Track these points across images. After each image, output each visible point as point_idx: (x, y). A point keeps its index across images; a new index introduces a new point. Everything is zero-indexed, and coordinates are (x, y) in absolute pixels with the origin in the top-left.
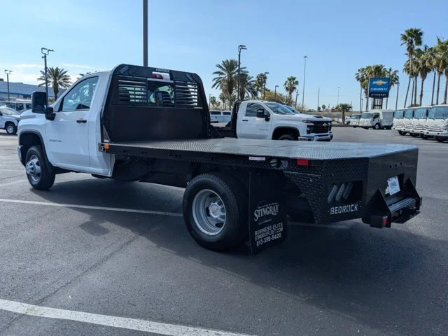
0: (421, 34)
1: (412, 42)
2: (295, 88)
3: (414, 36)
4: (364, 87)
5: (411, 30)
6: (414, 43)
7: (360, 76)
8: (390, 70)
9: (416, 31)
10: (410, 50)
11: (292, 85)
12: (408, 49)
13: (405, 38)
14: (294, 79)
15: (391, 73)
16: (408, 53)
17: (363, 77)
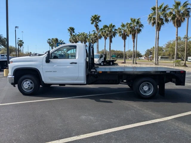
0: (74, 29)
1: (71, 32)
2: (22, 45)
3: (72, 30)
4: (51, 46)
5: (71, 27)
6: (72, 32)
7: (49, 42)
8: (61, 40)
9: (73, 28)
10: (71, 34)
11: (21, 44)
12: (70, 34)
13: (69, 30)
14: (22, 41)
15: (62, 41)
16: (70, 35)
17: (50, 42)
